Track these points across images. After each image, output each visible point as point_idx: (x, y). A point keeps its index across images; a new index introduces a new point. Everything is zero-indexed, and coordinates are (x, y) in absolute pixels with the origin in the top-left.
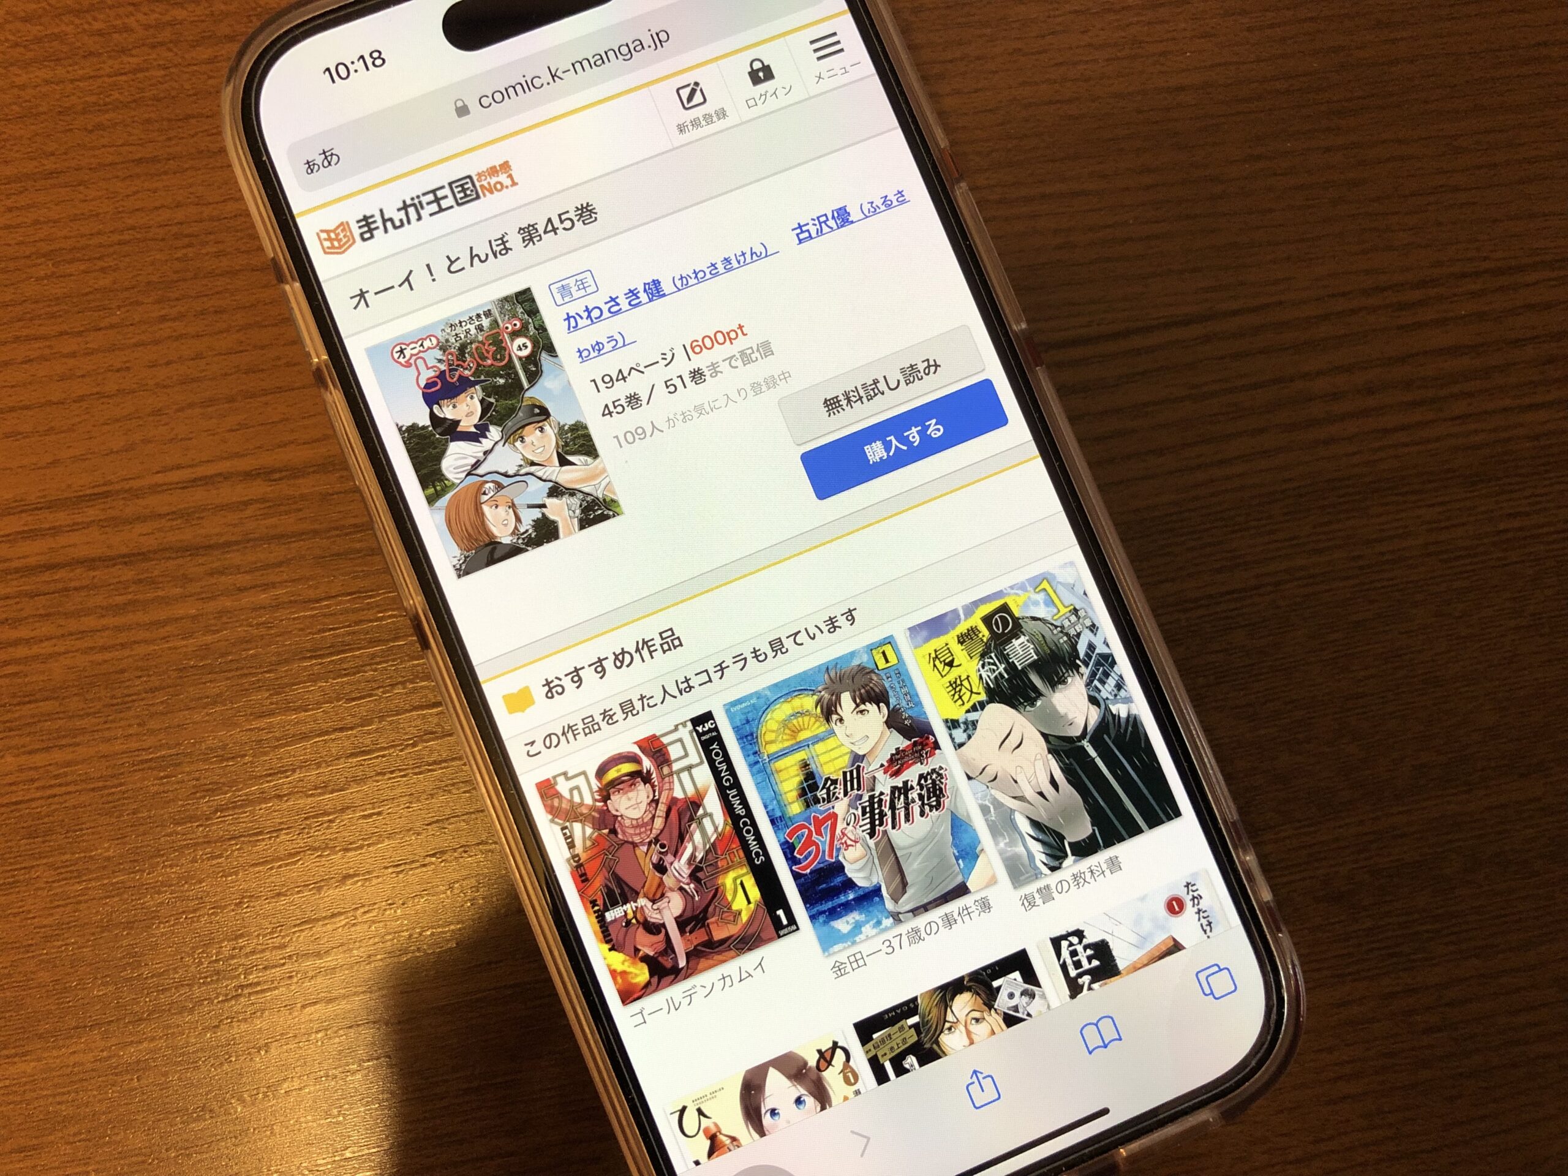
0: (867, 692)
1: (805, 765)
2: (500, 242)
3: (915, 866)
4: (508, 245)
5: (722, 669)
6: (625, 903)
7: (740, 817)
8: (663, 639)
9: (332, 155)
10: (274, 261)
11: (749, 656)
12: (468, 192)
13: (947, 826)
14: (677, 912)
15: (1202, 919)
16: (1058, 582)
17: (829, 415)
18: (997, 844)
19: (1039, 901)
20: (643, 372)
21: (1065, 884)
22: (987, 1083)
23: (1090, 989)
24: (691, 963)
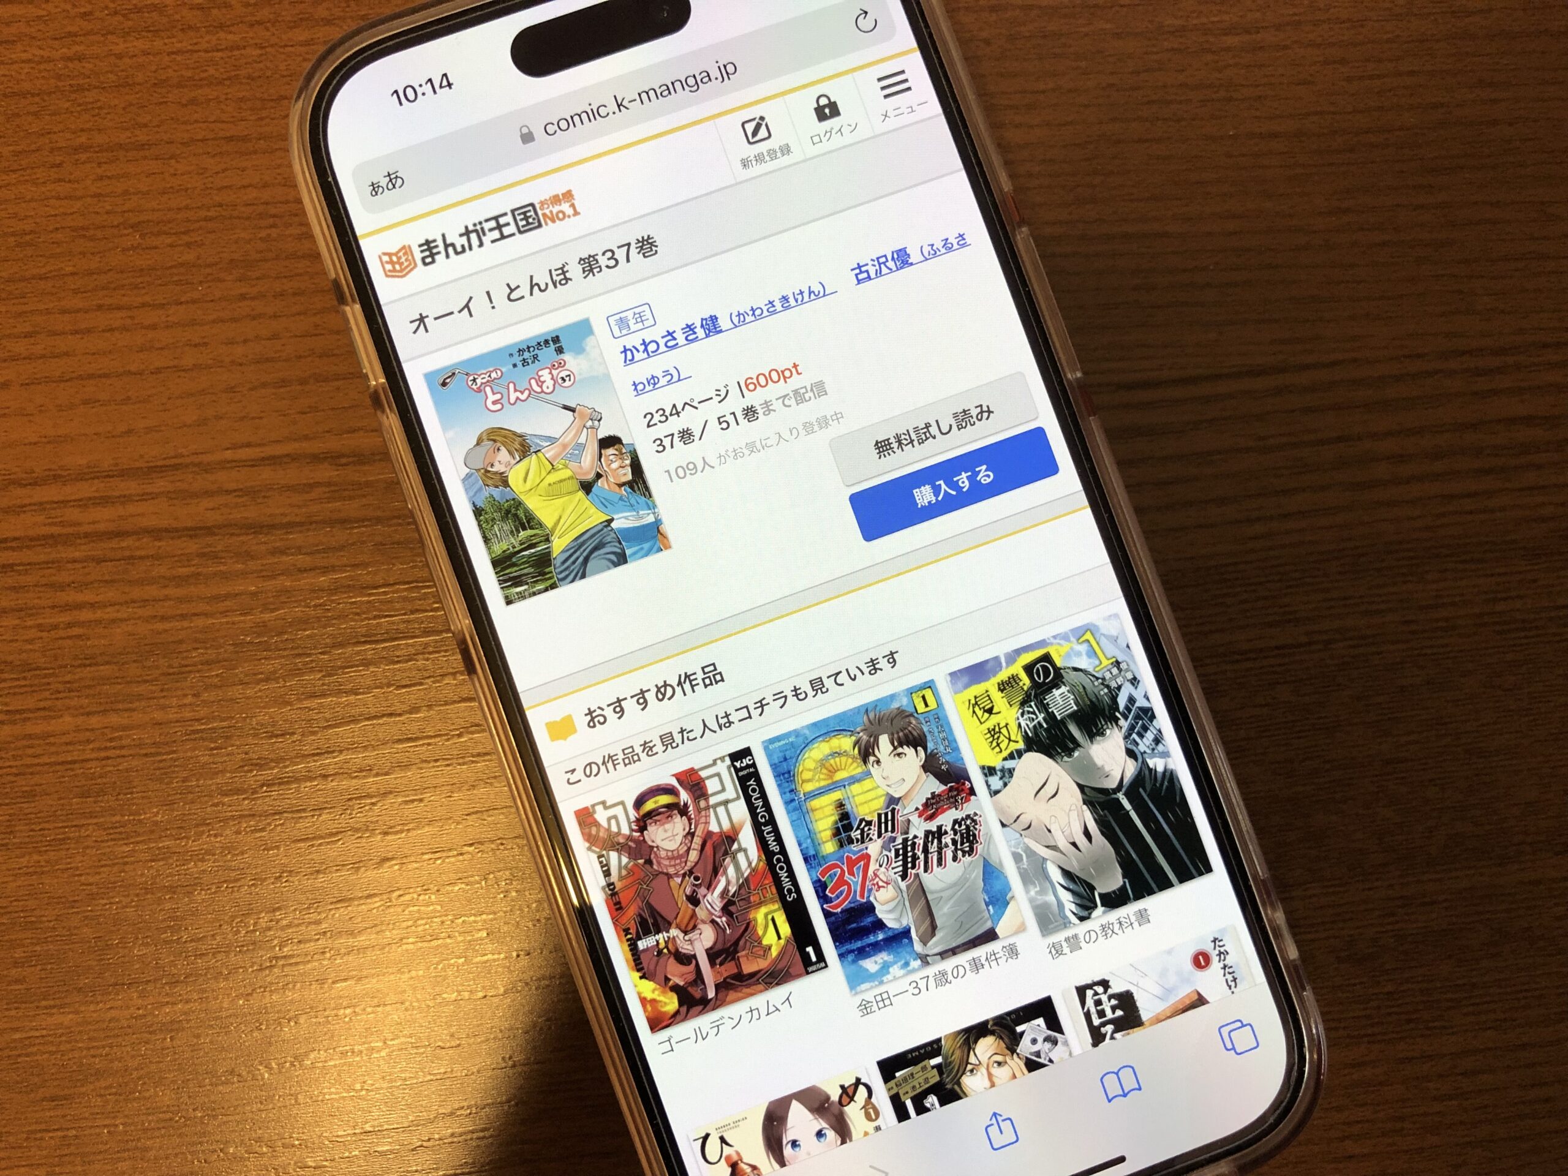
0: (906, 735)
1: (840, 805)
2: (560, 271)
3: (945, 910)
4: (568, 275)
5: (762, 706)
6: (658, 933)
7: (774, 854)
8: (705, 673)
9: (397, 177)
10: (336, 284)
11: (790, 694)
12: (530, 220)
13: (978, 873)
14: (709, 943)
15: (1227, 975)
16: (1102, 634)
17: (880, 458)
18: (1027, 892)
19: (1066, 950)
20: (696, 408)
21: (1093, 934)
22: (1006, 1126)
23: (1112, 1038)
24: (719, 996)
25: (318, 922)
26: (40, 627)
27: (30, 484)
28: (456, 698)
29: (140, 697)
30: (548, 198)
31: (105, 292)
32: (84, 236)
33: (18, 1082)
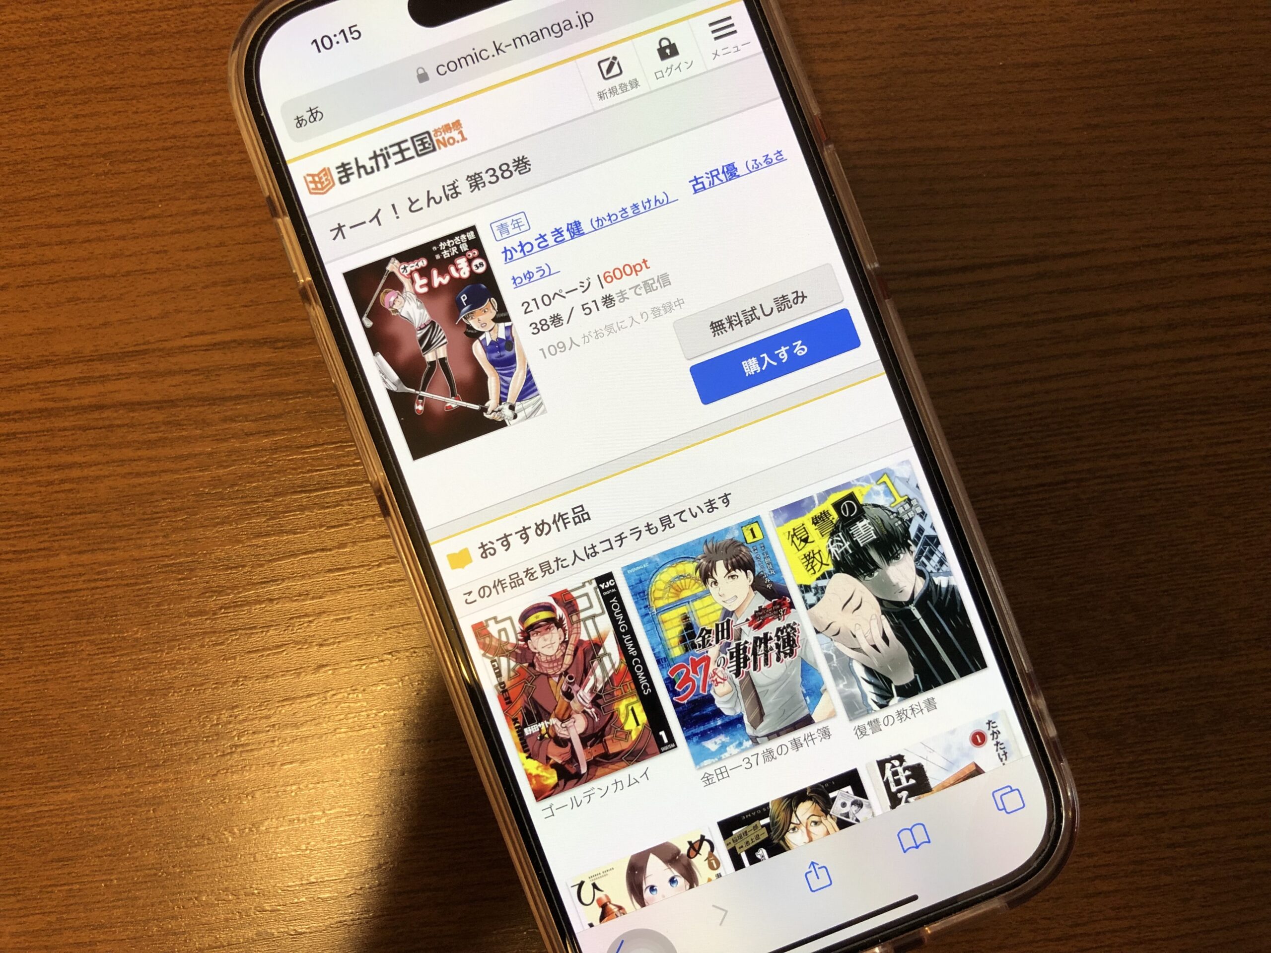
0: (738, 561)
2: (451, 187)
3: (771, 700)
4: (458, 190)
5: (621, 539)
6: (540, 721)
7: (632, 657)
8: (575, 513)
9: (317, 112)
10: (270, 200)
11: (643, 529)
12: (427, 145)
13: (797, 671)
14: (581, 730)
15: (999, 750)
16: (896, 477)
17: (715, 336)
18: (837, 685)
19: (869, 731)
20: (564, 297)
21: (890, 719)
22: (822, 872)
23: (907, 801)
24: (590, 771)
25: (268, 717)
26: (39, 483)
27: (27, 368)
28: (375, 535)
29: (121, 539)
30: (440, 127)
31: (82, 210)
32: (65, 164)
33: (31, 847)
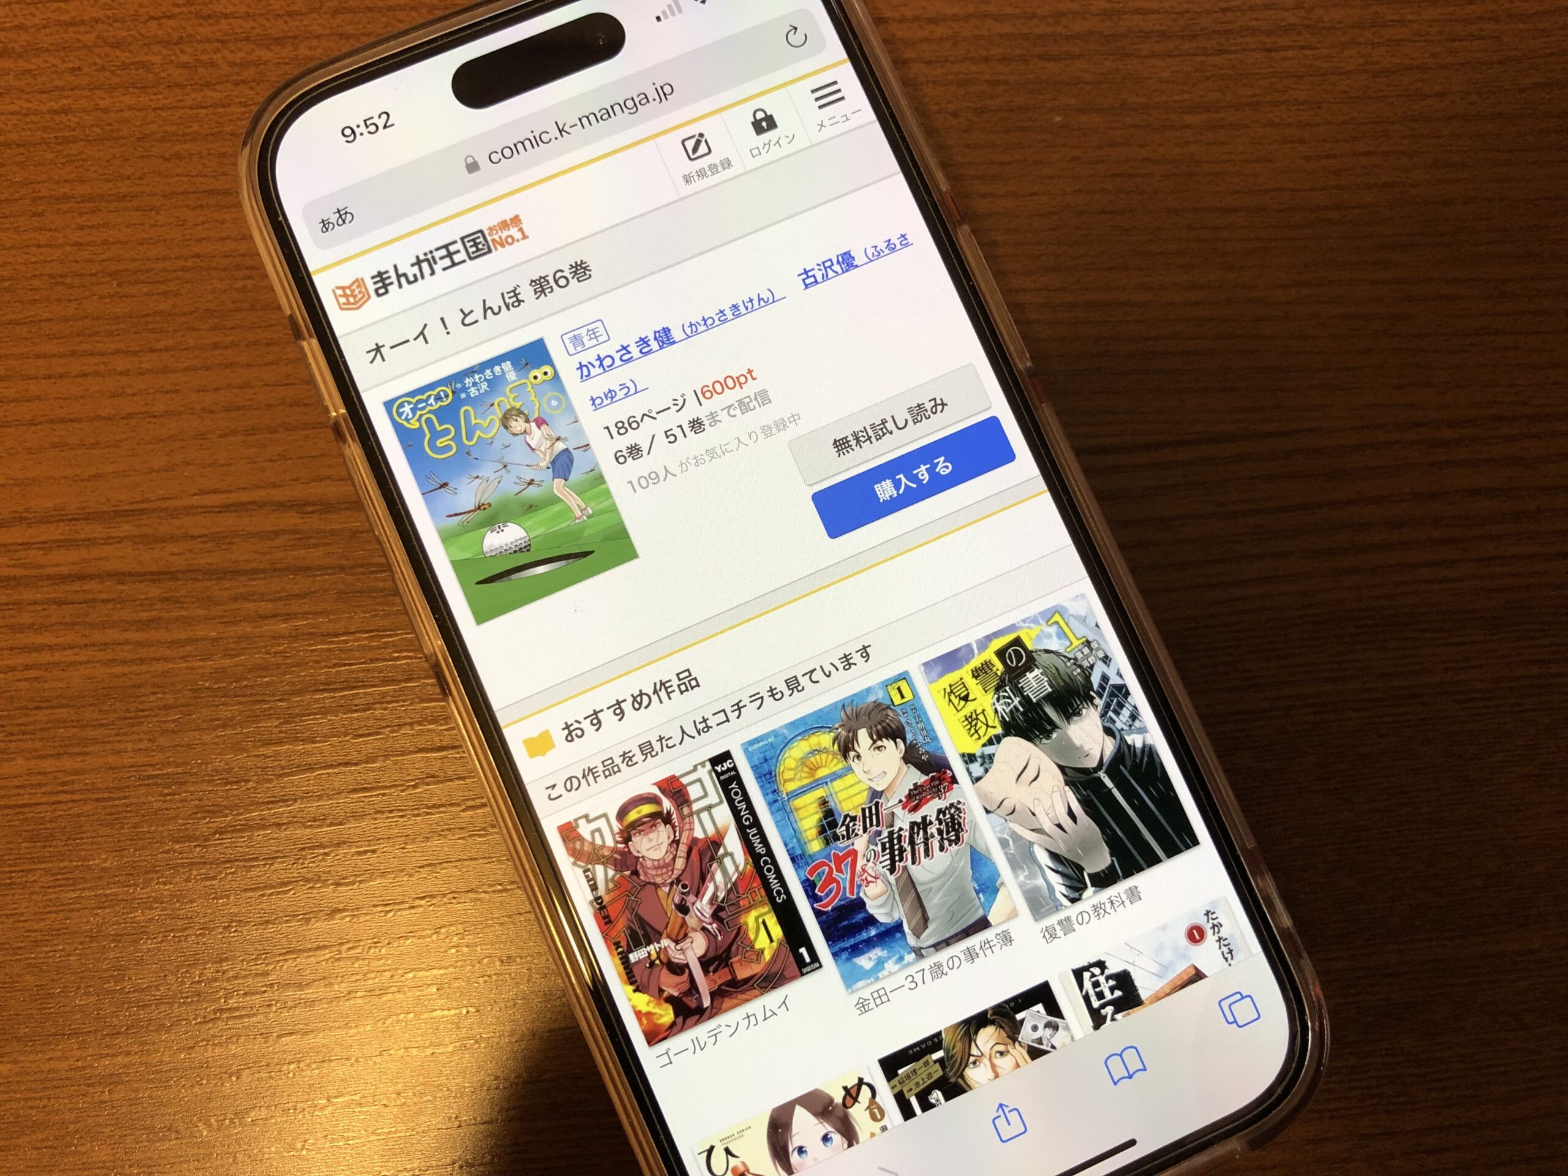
0: (883, 727)
2: (512, 294)
3: (936, 901)
4: (520, 297)
5: (739, 709)
6: (649, 943)
7: (760, 856)
8: (680, 680)
9: (346, 213)
10: (292, 319)
11: (766, 695)
12: (480, 246)
13: (965, 862)
14: (701, 952)
15: (1223, 947)
16: (1070, 615)
17: (839, 456)
18: (1016, 877)
19: (1060, 933)
20: (655, 418)
21: (1085, 914)
22: (1013, 1117)
23: (1113, 1019)
24: (715, 1002)
30: (496, 224)
